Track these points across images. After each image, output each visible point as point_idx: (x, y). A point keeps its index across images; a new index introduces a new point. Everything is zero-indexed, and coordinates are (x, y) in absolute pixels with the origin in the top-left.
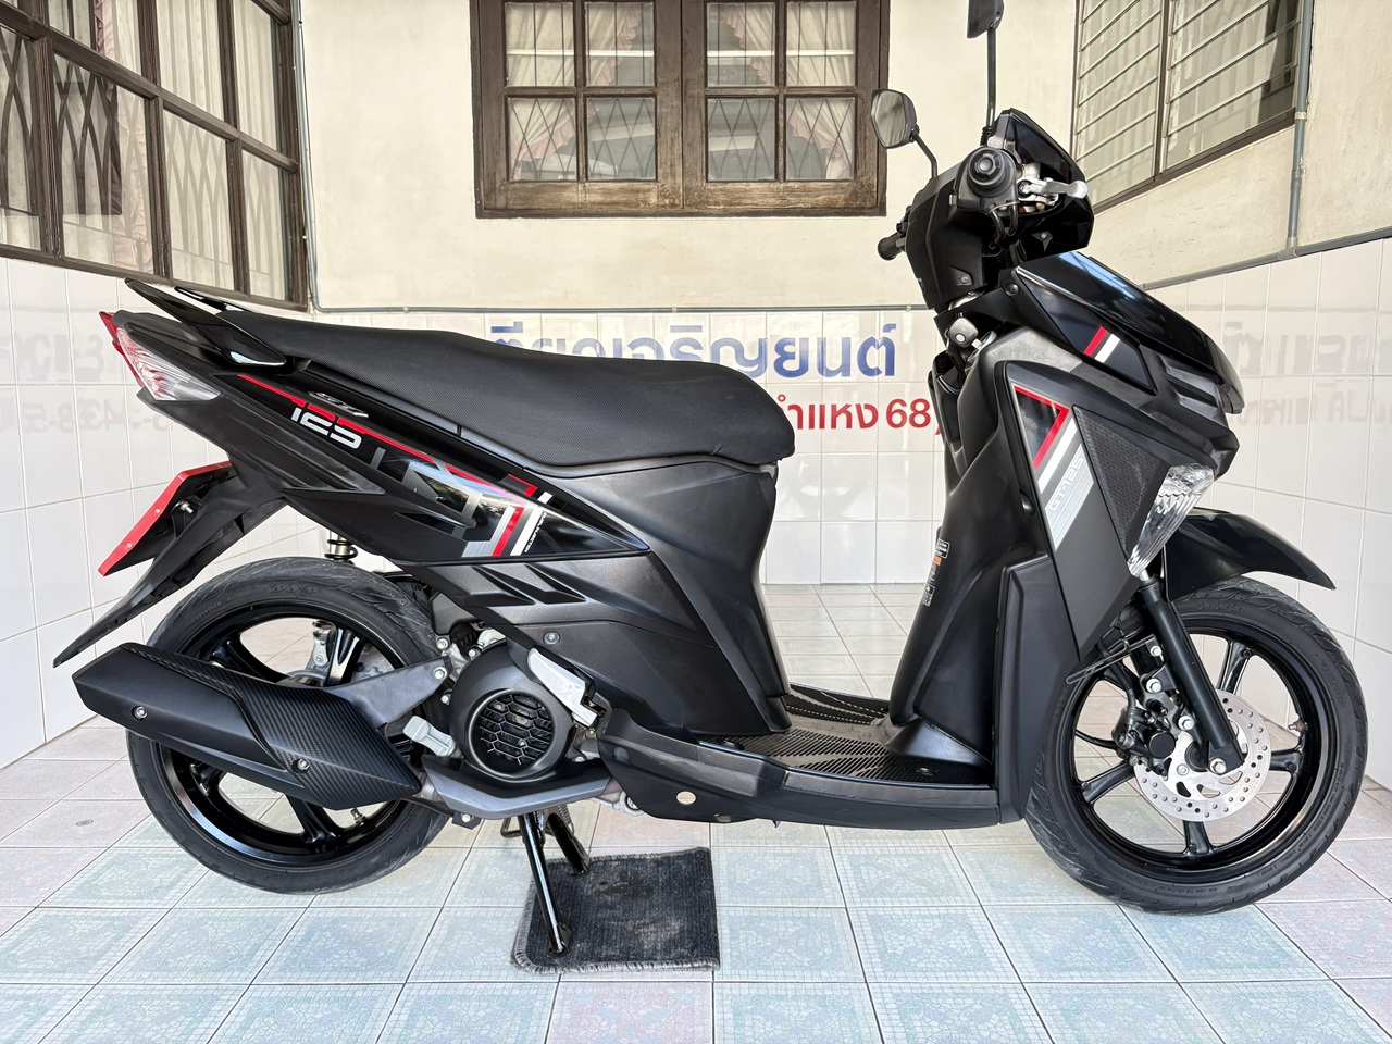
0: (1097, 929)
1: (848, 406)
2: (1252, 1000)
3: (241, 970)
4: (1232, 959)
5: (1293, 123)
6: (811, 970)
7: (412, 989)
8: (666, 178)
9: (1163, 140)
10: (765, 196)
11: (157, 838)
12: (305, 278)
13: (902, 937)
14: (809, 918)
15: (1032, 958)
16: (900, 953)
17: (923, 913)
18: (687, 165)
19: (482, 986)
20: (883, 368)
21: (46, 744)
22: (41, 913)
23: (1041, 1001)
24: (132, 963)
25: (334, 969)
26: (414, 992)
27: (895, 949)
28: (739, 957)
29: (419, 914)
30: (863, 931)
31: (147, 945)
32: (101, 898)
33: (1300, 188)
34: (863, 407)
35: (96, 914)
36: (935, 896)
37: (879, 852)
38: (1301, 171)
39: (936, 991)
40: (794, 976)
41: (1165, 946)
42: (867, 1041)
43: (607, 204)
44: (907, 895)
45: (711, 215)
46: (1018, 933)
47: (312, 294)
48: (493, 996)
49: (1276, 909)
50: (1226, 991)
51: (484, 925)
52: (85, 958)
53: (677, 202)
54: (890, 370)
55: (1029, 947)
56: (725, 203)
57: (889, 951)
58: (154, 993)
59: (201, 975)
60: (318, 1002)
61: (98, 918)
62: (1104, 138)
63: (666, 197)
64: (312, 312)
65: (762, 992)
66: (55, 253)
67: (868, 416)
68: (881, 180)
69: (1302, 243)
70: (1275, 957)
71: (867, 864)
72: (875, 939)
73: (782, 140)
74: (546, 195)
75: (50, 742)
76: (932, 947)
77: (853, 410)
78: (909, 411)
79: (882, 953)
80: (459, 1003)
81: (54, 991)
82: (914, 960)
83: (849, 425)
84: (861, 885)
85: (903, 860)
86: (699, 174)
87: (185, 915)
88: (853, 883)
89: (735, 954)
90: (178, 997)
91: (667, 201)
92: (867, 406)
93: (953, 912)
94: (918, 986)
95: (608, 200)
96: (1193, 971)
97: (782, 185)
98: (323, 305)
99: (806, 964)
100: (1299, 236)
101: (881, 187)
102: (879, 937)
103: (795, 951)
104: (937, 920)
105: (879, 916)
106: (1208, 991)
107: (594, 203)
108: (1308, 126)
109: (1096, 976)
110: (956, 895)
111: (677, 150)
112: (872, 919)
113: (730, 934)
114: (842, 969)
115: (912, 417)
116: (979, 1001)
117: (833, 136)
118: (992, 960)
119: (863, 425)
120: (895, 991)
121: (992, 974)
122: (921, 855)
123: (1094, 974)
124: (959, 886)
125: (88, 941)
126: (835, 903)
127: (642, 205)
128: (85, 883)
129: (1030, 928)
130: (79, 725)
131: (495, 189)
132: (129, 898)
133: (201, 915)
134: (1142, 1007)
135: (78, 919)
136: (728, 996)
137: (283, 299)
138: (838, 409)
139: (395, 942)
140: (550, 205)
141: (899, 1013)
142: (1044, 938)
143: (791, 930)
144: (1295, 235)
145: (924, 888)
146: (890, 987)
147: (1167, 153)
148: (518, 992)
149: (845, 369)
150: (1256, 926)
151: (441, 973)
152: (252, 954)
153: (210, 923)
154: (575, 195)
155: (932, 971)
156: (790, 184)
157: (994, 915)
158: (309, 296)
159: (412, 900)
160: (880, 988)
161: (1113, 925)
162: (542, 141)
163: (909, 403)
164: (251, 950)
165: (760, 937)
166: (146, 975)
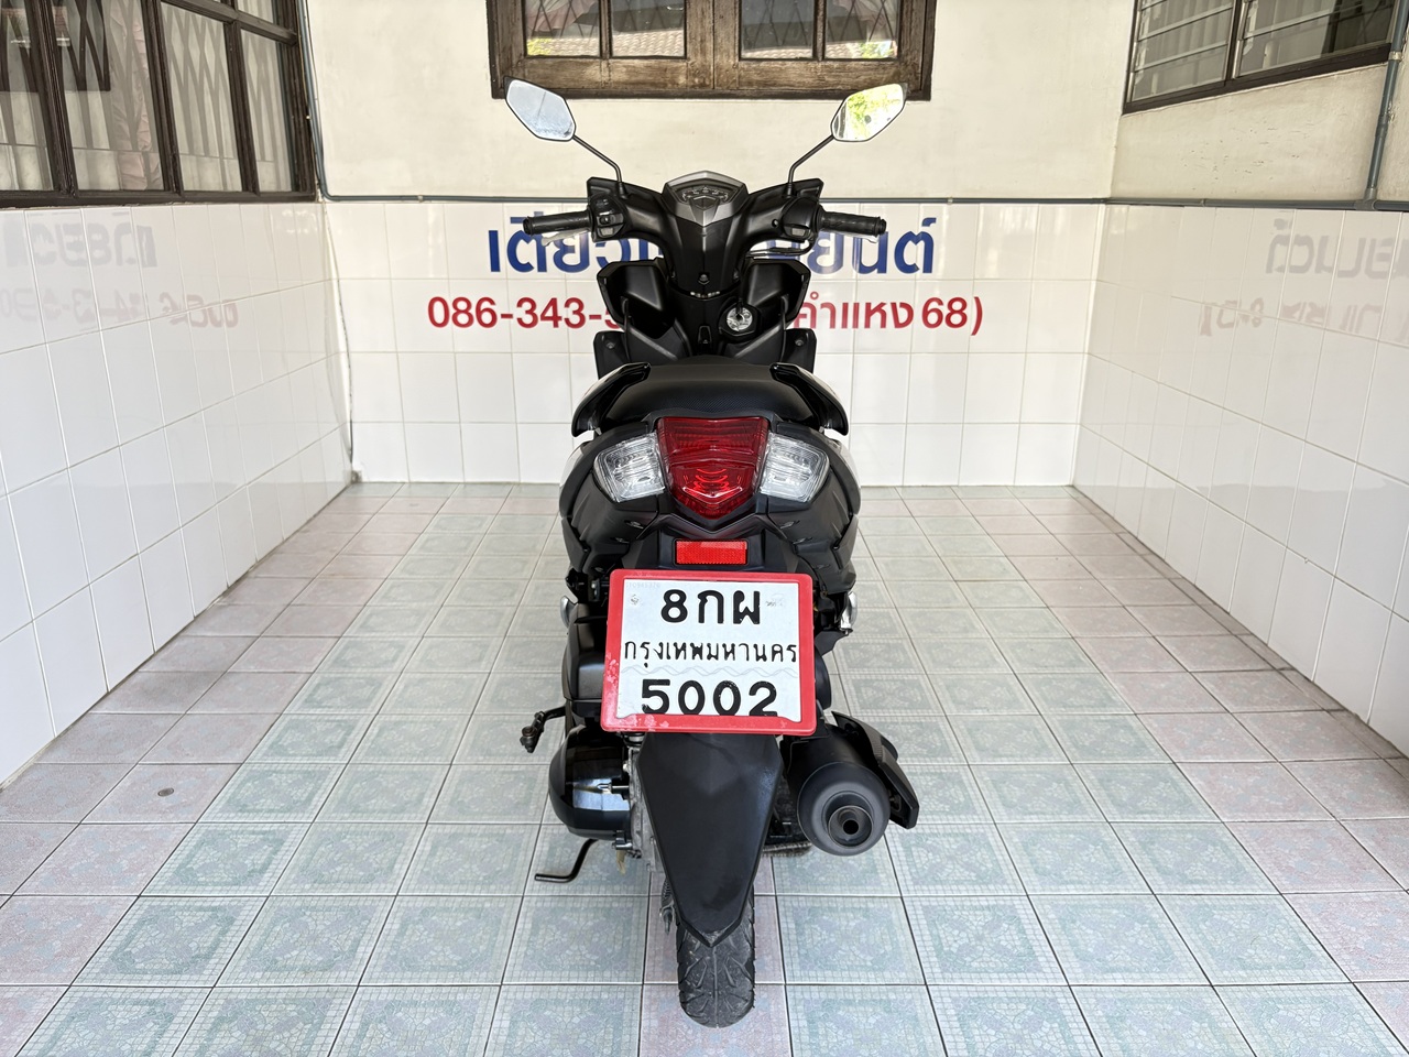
0: (1136, 924)
1: (882, 304)
2: (1280, 1006)
3: (347, 969)
4: (1261, 958)
5: (1386, 60)
6: (874, 970)
7: (508, 991)
8: (696, 55)
9: (1238, 42)
10: (801, 75)
11: (241, 811)
12: (311, 163)
13: (956, 932)
14: (867, 909)
15: (1077, 956)
16: (955, 951)
17: (974, 904)
18: (719, 40)
19: (572, 989)
20: (920, 265)
21: (108, 693)
22: (145, 904)
23: (1087, 1006)
24: (243, 962)
25: (433, 969)
26: (511, 995)
27: (950, 946)
28: (806, 955)
29: (502, 905)
30: (919, 925)
31: (253, 940)
32: (199, 884)
33: (1385, 135)
34: (898, 305)
35: (198, 904)
36: (984, 883)
37: (928, 831)
38: (1388, 117)
39: (992, 995)
40: (859, 978)
41: (1200, 943)
42: (932, 1052)
43: (633, 84)
44: (958, 882)
45: (744, 97)
46: (1064, 928)
47: (319, 180)
48: (585, 1000)
49: (1301, 901)
50: (1255, 995)
51: (565, 918)
52: (197, 956)
53: (707, 83)
54: (928, 268)
55: (1074, 944)
56: (758, 83)
57: (946, 949)
58: (269, 996)
59: (311, 975)
60: (424, 1005)
61: (201, 909)
62: (1169, 24)
63: (695, 76)
64: (320, 200)
65: (831, 996)
66: (69, 191)
67: (903, 315)
68: (927, 59)
69: (1382, 196)
70: (1300, 956)
71: (917, 845)
72: (931, 935)
73: (821, 13)
74: (567, 73)
75: (112, 691)
76: (984, 943)
77: (888, 309)
78: (945, 311)
79: (939, 950)
80: (554, 1008)
81: (175, 996)
82: (968, 959)
83: (883, 325)
84: (914, 870)
85: (952, 840)
86: (732, 51)
87: (283, 904)
88: (906, 868)
89: (803, 952)
90: (293, 1001)
91: (696, 80)
92: (903, 305)
93: (1002, 903)
94: (973, 989)
95: (633, 79)
96: (1226, 973)
97: (820, 65)
98: (332, 192)
99: (869, 964)
100: (1379, 187)
101: (926, 67)
102: (935, 932)
103: (858, 949)
104: (987, 912)
105: (934, 907)
106: (1240, 995)
107: (618, 83)
108: (1402, 67)
109: (1136, 978)
110: (1004, 882)
111: (708, 23)
112: (926, 910)
113: (796, 929)
114: (902, 969)
115: (949, 316)
116: (1030, 1007)
117: (876, 6)
118: (1041, 959)
119: (898, 325)
120: (955, 995)
121: (1041, 975)
122: (968, 834)
123: (1134, 975)
124: (1006, 872)
125: (196, 936)
126: (891, 892)
127: (670, 85)
128: (181, 866)
129: (1074, 922)
130: (136, 670)
131: (511, 65)
132: (226, 884)
133: (298, 904)
134: (1180, 1013)
135: (182, 909)
136: (800, 1000)
137: (290, 189)
138: (873, 307)
139: (484, 937)
140: (571, 84)
141: (959, 1019)
142: (1087, 934)
143: (852, 924)
144: (1375, 185)
145: (973, 874)
146: (949, 991)
147: (1241, 56)
148: (606, 996)
149: (881, 266)
150: (1283, 921)
151: (533, 974)
152: (354, 951)
153: (308, 913)
154: (596, 73)
155: (986, 972)
156: (828, 63)
157: (1040, 907)
158: (317, 182)
159: (493, 887)
160: (940, 991)
161: (1151, 918)
162: (561, 8)
163: (946, 303)
164: (352, 945)
165: (824, 932)
166: (258, 975)
